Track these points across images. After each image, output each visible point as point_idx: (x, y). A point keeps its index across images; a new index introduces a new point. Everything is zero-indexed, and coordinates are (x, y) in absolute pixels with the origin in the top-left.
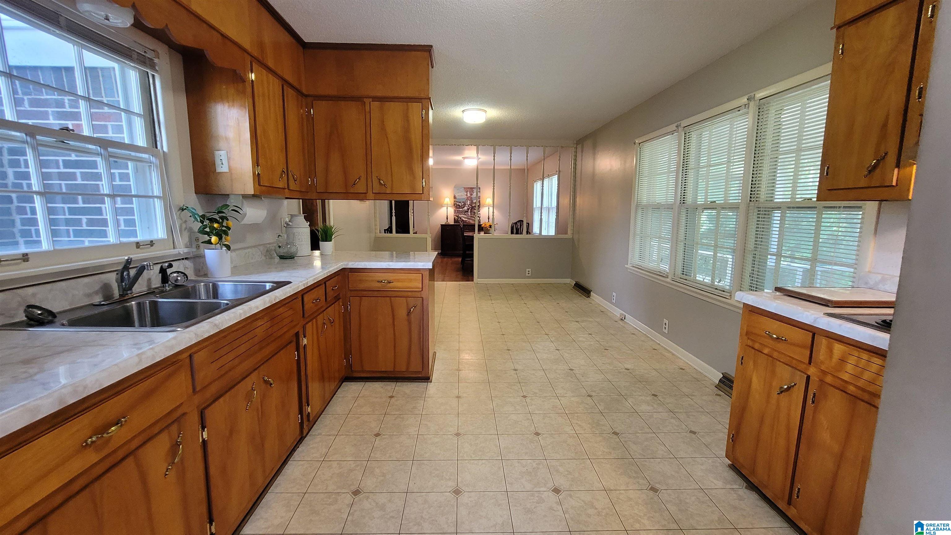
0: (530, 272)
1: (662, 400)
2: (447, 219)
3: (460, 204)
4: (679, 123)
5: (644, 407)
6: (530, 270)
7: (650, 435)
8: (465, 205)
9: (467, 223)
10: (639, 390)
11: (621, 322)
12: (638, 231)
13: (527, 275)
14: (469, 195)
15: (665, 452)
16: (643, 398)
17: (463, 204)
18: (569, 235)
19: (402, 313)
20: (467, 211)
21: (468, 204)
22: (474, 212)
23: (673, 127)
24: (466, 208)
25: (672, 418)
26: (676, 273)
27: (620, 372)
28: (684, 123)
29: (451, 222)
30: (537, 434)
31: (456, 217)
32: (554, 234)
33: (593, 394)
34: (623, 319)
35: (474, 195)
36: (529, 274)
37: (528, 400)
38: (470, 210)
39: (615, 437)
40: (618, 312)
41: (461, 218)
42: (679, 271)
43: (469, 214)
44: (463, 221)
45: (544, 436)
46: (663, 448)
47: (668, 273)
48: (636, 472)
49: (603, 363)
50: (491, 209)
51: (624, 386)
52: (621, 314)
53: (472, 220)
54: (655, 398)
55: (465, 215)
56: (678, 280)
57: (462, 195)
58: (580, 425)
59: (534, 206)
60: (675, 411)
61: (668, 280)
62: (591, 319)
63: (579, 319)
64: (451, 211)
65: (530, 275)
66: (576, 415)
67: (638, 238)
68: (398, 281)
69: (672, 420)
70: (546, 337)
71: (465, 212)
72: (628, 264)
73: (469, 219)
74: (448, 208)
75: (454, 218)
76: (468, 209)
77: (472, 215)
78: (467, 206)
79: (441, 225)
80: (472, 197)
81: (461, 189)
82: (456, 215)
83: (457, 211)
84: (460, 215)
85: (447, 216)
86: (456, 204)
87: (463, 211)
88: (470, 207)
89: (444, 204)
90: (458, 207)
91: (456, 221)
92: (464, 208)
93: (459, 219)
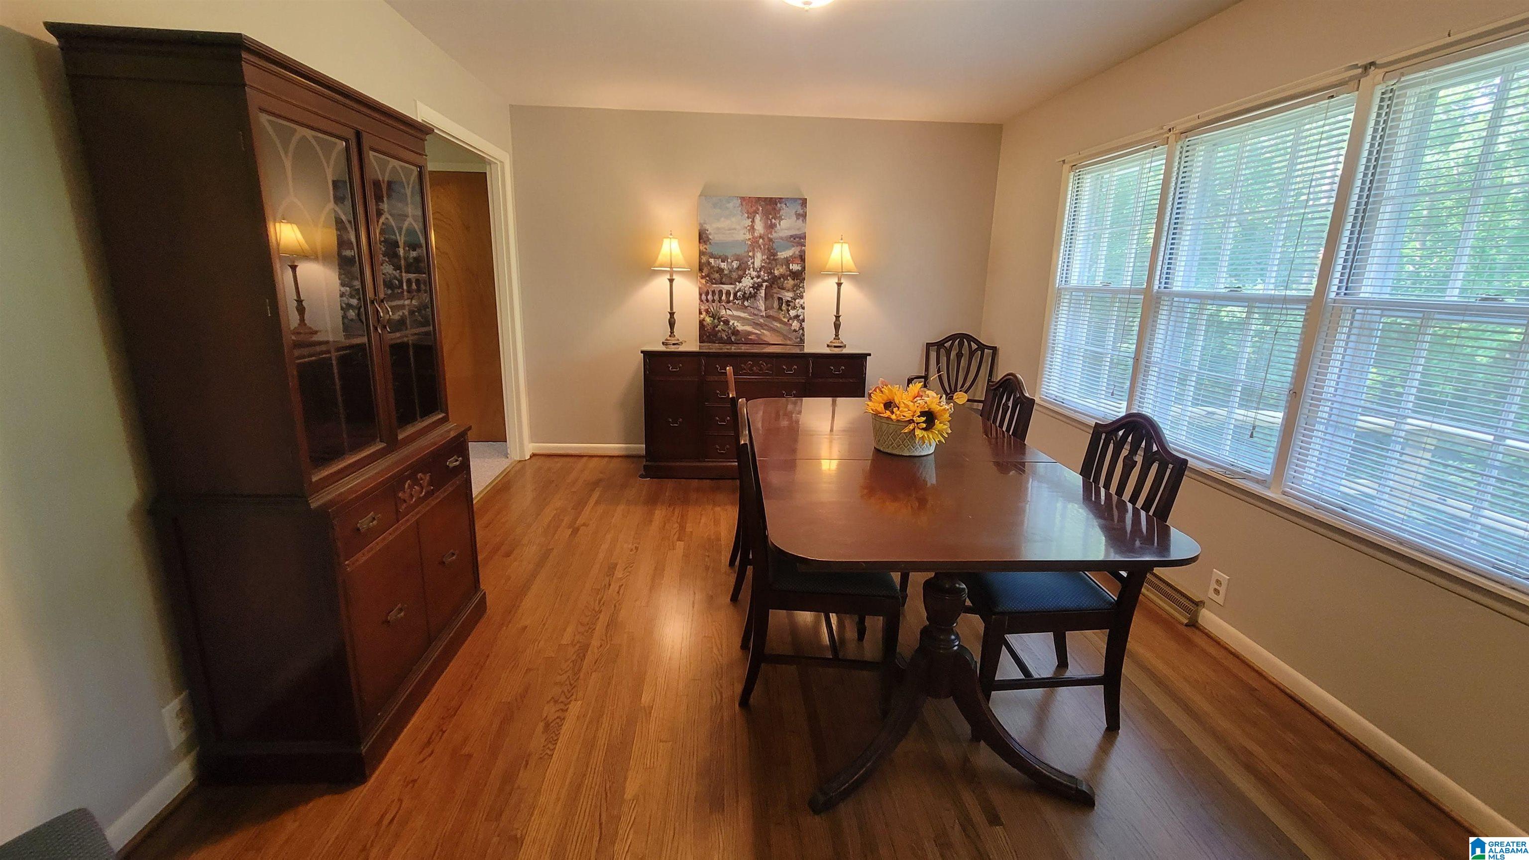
2: (672, 324)
3: (723, 265)
8: (743, 268)
9: (753, 343)
14: (759, 227)
17: (735, 264)
20: (753, 296)
21: (758, 263)
22: (780, 299)
24: (747, 283)
29: (690, 342)
31: (708, 320)
35: (786, 226)
38: (763, 292)
41: (726, 322)
43: (761, 305)
44: (736, 332)
50: (849, 290)
53: (773, 331)
55: (744, 309)
57: (733, 229)
64: (688, 294)
71: (745, 298)
74: (674, 282)
75: (701, 323)
76: (757, 287)
77: (771, 313)
78: (754, 274)
79: (642, 352)
80: (774, 235)
81: (731, 205)
82: (707, 311)
83: (713, 292)
84: (723, 312)
85: (672, 314)
86: (709, 263)
87: (735, 295)
88: (766, 278)
89: (657, 264)
90: (717, 276)
91: (706, 334)
92: (740, 282)
93: (719, 328)
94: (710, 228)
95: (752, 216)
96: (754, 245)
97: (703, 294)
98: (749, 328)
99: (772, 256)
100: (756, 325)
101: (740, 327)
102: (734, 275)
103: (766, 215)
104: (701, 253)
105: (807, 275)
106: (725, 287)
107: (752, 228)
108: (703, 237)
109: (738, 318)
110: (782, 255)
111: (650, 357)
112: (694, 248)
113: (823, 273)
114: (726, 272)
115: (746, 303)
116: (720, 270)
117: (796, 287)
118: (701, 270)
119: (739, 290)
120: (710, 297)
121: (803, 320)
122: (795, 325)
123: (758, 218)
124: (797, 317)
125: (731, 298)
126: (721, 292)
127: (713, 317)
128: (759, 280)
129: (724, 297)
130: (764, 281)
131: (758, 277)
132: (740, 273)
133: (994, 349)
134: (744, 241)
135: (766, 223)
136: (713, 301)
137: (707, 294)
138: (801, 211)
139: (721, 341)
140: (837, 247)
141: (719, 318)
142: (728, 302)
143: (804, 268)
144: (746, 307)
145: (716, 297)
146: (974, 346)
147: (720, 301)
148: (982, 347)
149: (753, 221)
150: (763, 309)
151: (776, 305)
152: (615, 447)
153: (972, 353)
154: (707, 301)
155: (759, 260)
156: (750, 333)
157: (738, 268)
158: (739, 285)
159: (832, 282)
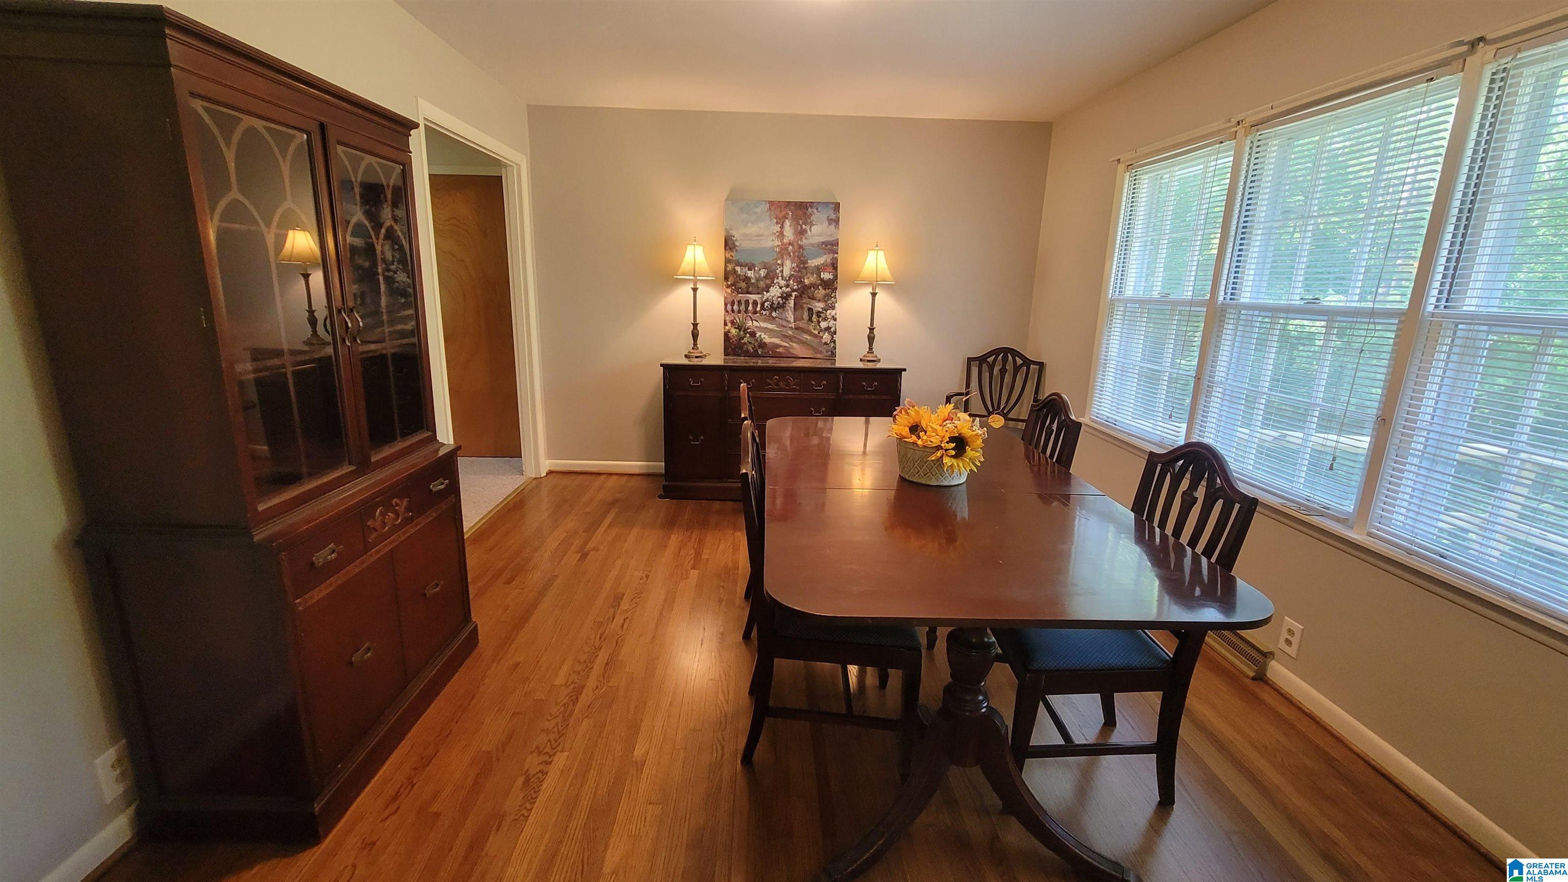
2: (695, 335)
3: (750, 274)
8: (771, 277)
9: (780, 356)
14: (788, 234)
17: (763, 273)
20: (782, 306)
21: (787, 272)
22: (810, 310)
29: (712, 354)
31: (733, 333)
38: (791, 303)
43: (790, 316)
44: (762, 345)
50: (884, 300)
53: (802, 342)
55: (772, 319)
57: (761, 235)
64: (712, 304)
71: (773, 308)
73: (790, 340)
74: (698, 292)
75: (726, 334)
76: (786, 297)
77: (801, 324)
78: (783, 283)
79: (661, 365)
80: (804, 242)
81: (758, 210)
82: (732, 322)
83: (739, 302)
84: (749, 323)
85: (695, 325)
86: (735, 272)
87: (763, 305)
88: (795, 287)
89: (681, 270)
90: (743, 285)
91: (731, 346)
92: (768, 291)
93: (745, 340)
94: (736, 234)
95: (781, 222)
96: (783, 251)
97: (729, 305)
98: (777, 341)
99: (802, 265)
100: (785, 337)
101: (767, 339)
102: (762, 284)
103: (796, 220)
104: (727, 261)
105: (839, 284)
106: (753, 297)
107: (781, 234)
108: (729, 244)
109: (765, 330)
110: (813, 263)
111: (670, 370)
112: (719, 255)
113: (856, 282)
114: (753, 281)
115: (774, 314)
116: (746, 279)
117: (828, 296)
118: (726, 279)
119: (767, 300)
120: (735, 307)
121: (835, 333)
122: (826, 337)
123: (787, 223)
124: (828, 329)
125: (758, 309)
126: (747, 302)
127: (739, 328)
128: (789, 289)
129: (750, 308)
130: (793, 291)
131: (787, 286)
132: (768, 282)
133: (1041, 365)
134: (772, 248)
135: (796, 230)
136: (739, 312)
137: (733, 304)
138: (834, 216)
139: (747, 354)
140: (872, 255)
141: (745, 330)
142: (755, 312)
143: (836, 277)
144: (774, 318)
145: (743, 307)
146: (1019, 361)
147: (746, 311)
148: (1027, 362)
149: (782, 227)
150: (792, 320)
151: (806, 315)
152: (636, 465)
153: (1017, 369)
154: (733, 311)
155: (788, 268)
156: (778, 346)
157: (765, 277)
158: (766, 295)
159: (867, 292)
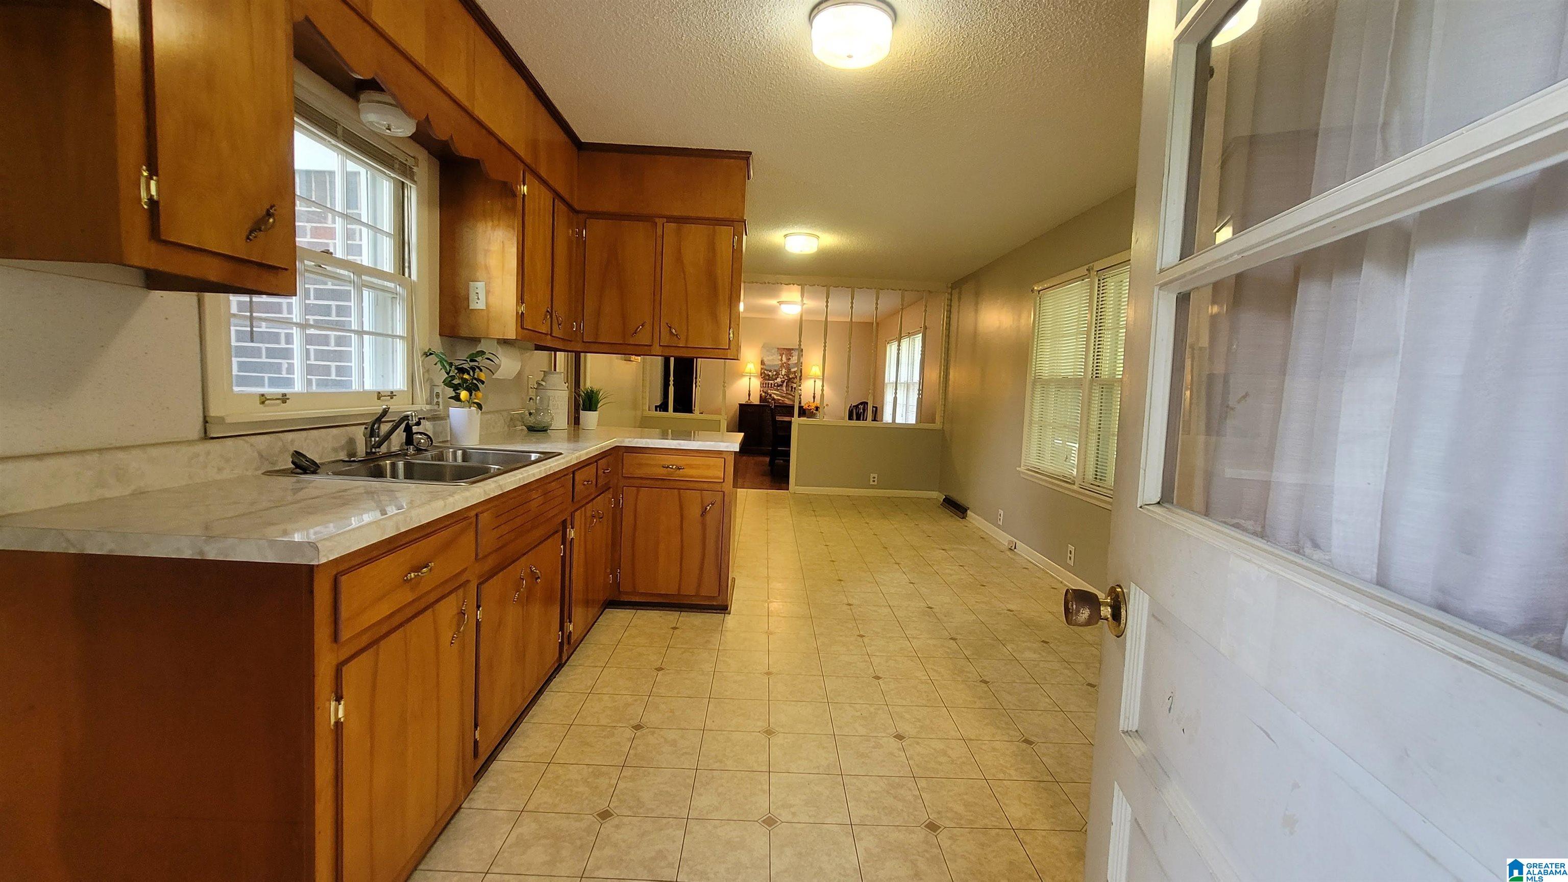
0: (876, 479)
1: (1055, 648)
2: (749, 395)
3: (770, 373)
4: (1091, 265)
5: (1028, 655)
6: (876, 476)
7: (1030, 686)
8: (778, 374)
9: (780, 403)
10: (1023, 635)
11: (1008, 553)
12: (1036, 417)
13: (872, 483)
14: (784, 359)
15: (1049, 704)
16: (1029, 644)
17: (775, 373)
18: (938, 425)
19: (694, 512)
20: (781, 385)
21: (783, 373)
22: (792, 387)
23: (1083, 270)
24: (779, 380)
25: (1066, 668)
26: (1086, 477)
27: (999, 614)
28: (1098, 265)
29: (755, 400)
30: (878, 678)
31: (763, 394)
32: (914, 422)
33: (959, 637)
34: (1013, 548)
35: (794, 360)
36: (874, 481)
37: (866, 640)
38: (785, 384)
39: (984, 685)
40: (1004, 539)
41: (770, 395)
42: (1090, 475)
43: (784, 389)
44: (774, 399)
45: (885, 680)
46: (1047, 700)
47: (1074, 477)
48: (1006, 723)
49: (976, 602)
50: (819, 383)
51: (1004, 630)
52: (1010, 542)
53: (788, 398)
54: (1045, 645)
55: (777, 390)
56: (1088, 486)
57: (774, 360)
58: (935, 670)
59: (886, 381)
60: (1071, 661)
61: (1075, 487)
62: (965, 548)
63: (946, 547)
64: (756, 384)
65: (876, 483)
66: (932, 659)
67: (1035, 428)
68: (691, 466)
69: (1066, 671)
70: (897, 566)
71: (778, 386)
72: (1020, 467)
73: (784, 397)
74: (751, 379)
75: (761, 395)
76: (783, 382)
77: (788, 392)
78: (782, 377)
79: (738, 403)
80: (790, 363)
81: (773, 351)
82: (763, 391)
83: (766, 384)
84: (769, 391)
85: (750, 390)
86: (765, 372)
87: (774, 384)
88: (786, 379)
89: (745, 372)
90: (767, 377)
91: (762, 399)
93: (768, 396)
94: (765, 360)
95: (781, 355)
96: (782, 366)
97: (762, 384)
98: (779, 398)
99: (789, 371)
100: (782, 397)
101: (775, 397)
102: (774, 377)
103: (786, 355)
104: (762, 369)
105: (803, 377)
106: (771, 382)
107: (781, 360)
108: (762, 363)
109: (774, 394)
110: (793, 370)
111: (741, 405)
112: (759, 366)
113: (808, 377)
114: (771, 376)
115: (778, 388)
116: (769, 375)
117: (798, 382)
118: (761, 375)
119: (776, 383)
120: (764, 385)
121: (801, 394)
122: (797, 396)
123: (784, 356)
124: (798, 393)
125: (773, 386)
126: (769, 383)
127: (765, 393)
128: (784, 379)
129: (770, 385)
132: (776, 376)
134: (778, 364)
135: (787, 358)
136: (766, 387)
138: (800, 354)
139: (768, 401)
140: (814, 367)
141: (767, 393)
142: (771, 387)
143: (801, 375)
147: (768, 387)
149: (782, 357)
151: (790, 389)
154: (763, 387)
156: (780, 400)
158: (776, 381)
159: (813, 380)
